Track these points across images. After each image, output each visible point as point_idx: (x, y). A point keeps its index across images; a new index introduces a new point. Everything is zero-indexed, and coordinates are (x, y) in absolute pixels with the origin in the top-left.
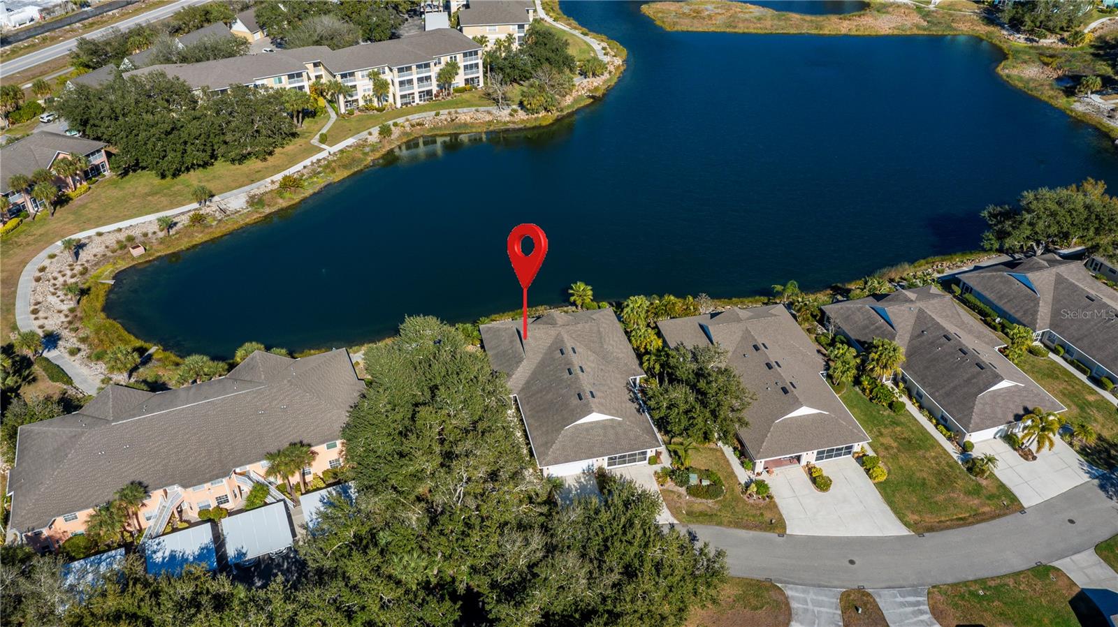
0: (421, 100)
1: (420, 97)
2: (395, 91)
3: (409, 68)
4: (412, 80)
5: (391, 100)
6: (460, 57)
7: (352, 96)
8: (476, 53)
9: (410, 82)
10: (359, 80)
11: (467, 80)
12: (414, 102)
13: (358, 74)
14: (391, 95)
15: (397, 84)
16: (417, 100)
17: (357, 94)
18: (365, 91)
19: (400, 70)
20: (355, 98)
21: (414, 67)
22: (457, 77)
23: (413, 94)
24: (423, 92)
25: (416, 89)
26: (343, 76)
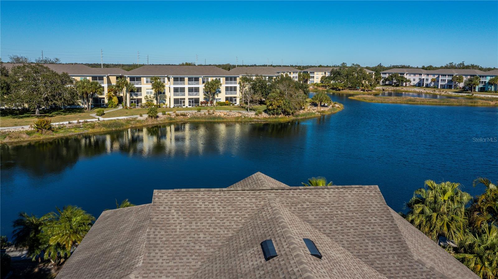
0: (190, 105)
1: (190, 102)
2: (170, 96)
3: (182, 79)
4: (184, 88)
5: (167, 102)
6: (223, 80)
7: (137, 96)
8: (235, 79)
9: (183, 90)
10: (144, 84)
11: (227, 99)
12: (184, 105)
13: (144, 80)
14: (167, 100)
15: (172, 90)
16: (187, 104)
17: (141, 95)
18: (148, 93)
19: (176, 79)
20: (139, 97)
21: (186, 79)
22: (219, 95)
23: (184, 99)
24: (192, 99)
25: (187, 96)
26: (132, 79)
